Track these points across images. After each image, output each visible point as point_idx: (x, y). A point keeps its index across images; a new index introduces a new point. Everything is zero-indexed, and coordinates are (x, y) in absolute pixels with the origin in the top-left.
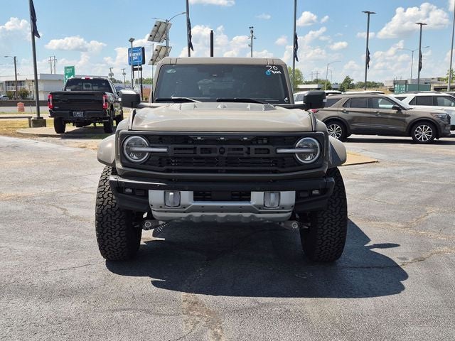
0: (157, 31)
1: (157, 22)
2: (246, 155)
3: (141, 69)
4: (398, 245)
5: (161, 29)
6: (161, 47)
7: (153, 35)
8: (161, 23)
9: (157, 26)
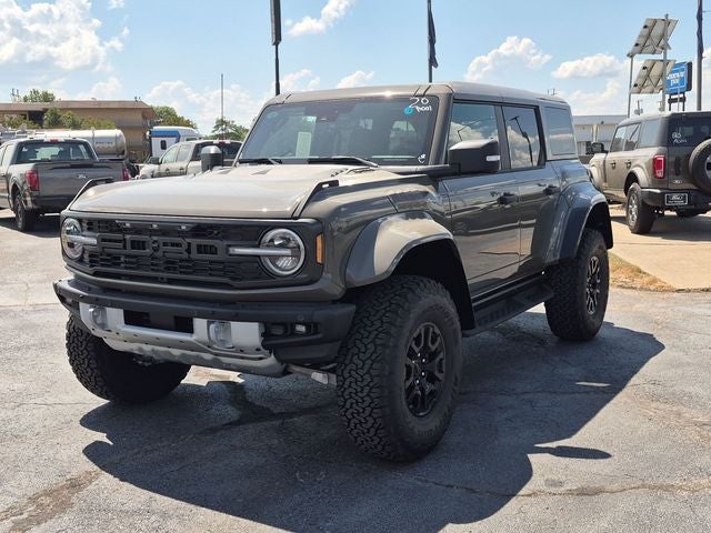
0: (649, 36)
1: (648, 19)
2: (185, 255)
3: (683, 100)
4: (606, 456)
5: (657, 31)
6: (654, 62)
7: (641, 42)
8: (655, 21)
9: (649, 27)
